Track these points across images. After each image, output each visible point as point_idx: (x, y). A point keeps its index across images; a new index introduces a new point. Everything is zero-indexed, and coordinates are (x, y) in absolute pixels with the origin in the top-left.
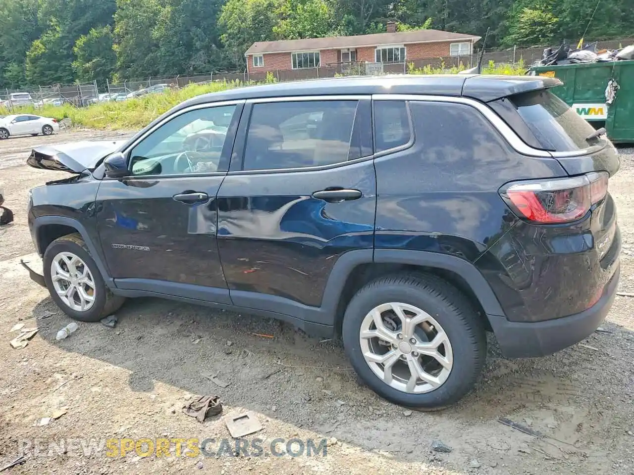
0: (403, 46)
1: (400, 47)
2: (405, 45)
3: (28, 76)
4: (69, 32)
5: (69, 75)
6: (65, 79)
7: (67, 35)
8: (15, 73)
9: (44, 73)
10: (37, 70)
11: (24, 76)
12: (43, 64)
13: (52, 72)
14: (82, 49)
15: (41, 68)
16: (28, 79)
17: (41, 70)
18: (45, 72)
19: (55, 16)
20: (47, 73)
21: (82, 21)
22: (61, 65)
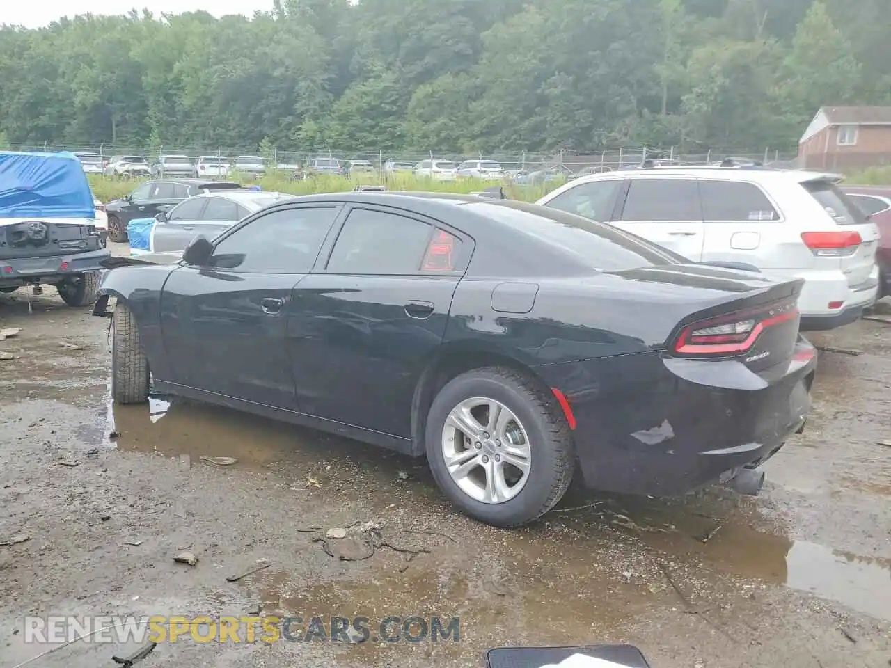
3: (329, 138)
4: (397, 82)
5: (388, 140)
7: (393, 85)
8: (310, 133)
9: (354, 135)
10: (346, 131)
11: (322, 138)
12: (356, 122)
13: (365, 134)
14: (421, 104)
15: (353, 128)
16: (329, 141)
17: (353, 131)
20: (358, 135)
21: (419, 67)
22: (377, 125)
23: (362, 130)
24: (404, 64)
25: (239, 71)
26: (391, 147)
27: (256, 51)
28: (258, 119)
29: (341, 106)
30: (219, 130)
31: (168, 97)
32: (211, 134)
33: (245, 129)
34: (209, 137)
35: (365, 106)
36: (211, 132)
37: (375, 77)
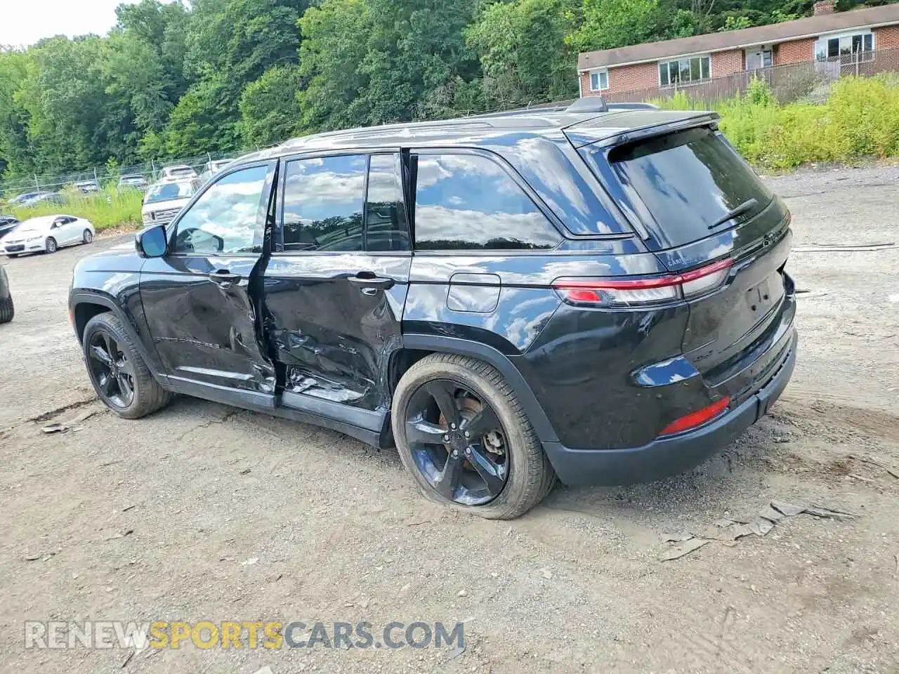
0: (869, 32)
1: (863, 33)
2: (873, 29)
3: (171, 148)
4: (229, 82)
5: (228, 142)
6: (222, 148)
7: (226, 85)
8: (152, 147)
9: (194, 143)
10: (185, 139)
11: (165, 150)
12: (193, 129)
13: (205, 140)
14: (250, 101)
15: (191, 136)
16: (171, 152)
17: (191, 138)
18: (196, 140)
19: (209, 61)
20: (198, 141)
21: (248, 64)
22: (216, 129)
23: (201, 136)
24: (234, 63)
25: (71, 92)
26: (232, 149)
27: (89, 69)
28: (103, 139)
29: (177, 115)
30: (68, 156)
31: (18, 129)
32: (61, 161)
33: (91, 151)
34: (60, 165)
35: (201, 112)
36: (61, 159)
37: (207, 80)
